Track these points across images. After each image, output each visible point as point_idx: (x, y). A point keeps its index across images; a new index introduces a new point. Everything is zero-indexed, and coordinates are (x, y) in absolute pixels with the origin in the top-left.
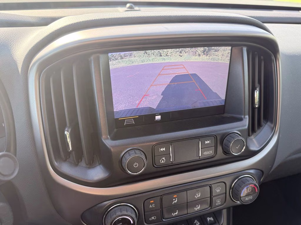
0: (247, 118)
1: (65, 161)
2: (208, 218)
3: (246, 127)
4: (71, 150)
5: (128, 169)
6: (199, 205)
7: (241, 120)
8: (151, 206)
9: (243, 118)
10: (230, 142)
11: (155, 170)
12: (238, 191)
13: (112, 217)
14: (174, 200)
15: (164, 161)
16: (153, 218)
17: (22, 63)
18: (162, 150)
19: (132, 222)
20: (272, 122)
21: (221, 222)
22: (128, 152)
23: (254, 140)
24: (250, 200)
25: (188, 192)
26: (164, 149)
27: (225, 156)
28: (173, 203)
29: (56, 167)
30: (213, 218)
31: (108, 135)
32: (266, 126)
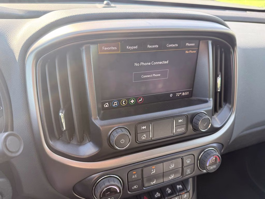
0: (211, 100)
1: (59, 139)
2: (177, 186)
3: (211, 108)
4: (65, 129)
5: (116, 145)
6: (173, 174)
7: (206, 102)
8: (133, 177)
9: (208, 100)
10: (199, 121)
11: (137, 145)
12: (205, 162)
13: (102, 188)
14: (153, 170)
15: (145, 138)
16: (135, 187)
17: (19, 52)
18: (143, 128)
19: (118, 191)
20: (230, 103)
21: (188, 188)
22: (116, 130)
23: (216, 118)
24: (214, 169)
25: (164, 163)
26: (145, 127)
27: (194, 133)
28: (152, 174)
29: (51, 145)
30: (182, 186)
31: (97, 115)
32: (226, 107)
